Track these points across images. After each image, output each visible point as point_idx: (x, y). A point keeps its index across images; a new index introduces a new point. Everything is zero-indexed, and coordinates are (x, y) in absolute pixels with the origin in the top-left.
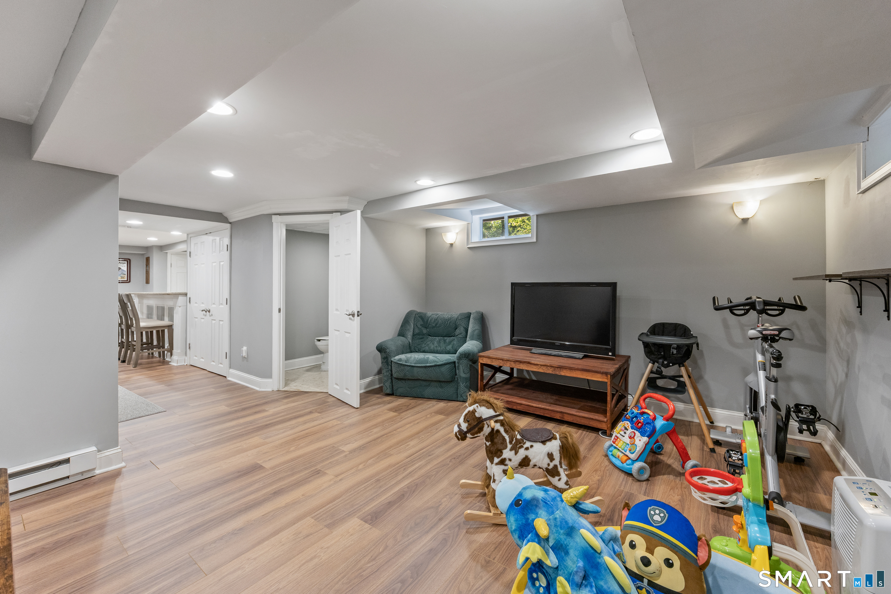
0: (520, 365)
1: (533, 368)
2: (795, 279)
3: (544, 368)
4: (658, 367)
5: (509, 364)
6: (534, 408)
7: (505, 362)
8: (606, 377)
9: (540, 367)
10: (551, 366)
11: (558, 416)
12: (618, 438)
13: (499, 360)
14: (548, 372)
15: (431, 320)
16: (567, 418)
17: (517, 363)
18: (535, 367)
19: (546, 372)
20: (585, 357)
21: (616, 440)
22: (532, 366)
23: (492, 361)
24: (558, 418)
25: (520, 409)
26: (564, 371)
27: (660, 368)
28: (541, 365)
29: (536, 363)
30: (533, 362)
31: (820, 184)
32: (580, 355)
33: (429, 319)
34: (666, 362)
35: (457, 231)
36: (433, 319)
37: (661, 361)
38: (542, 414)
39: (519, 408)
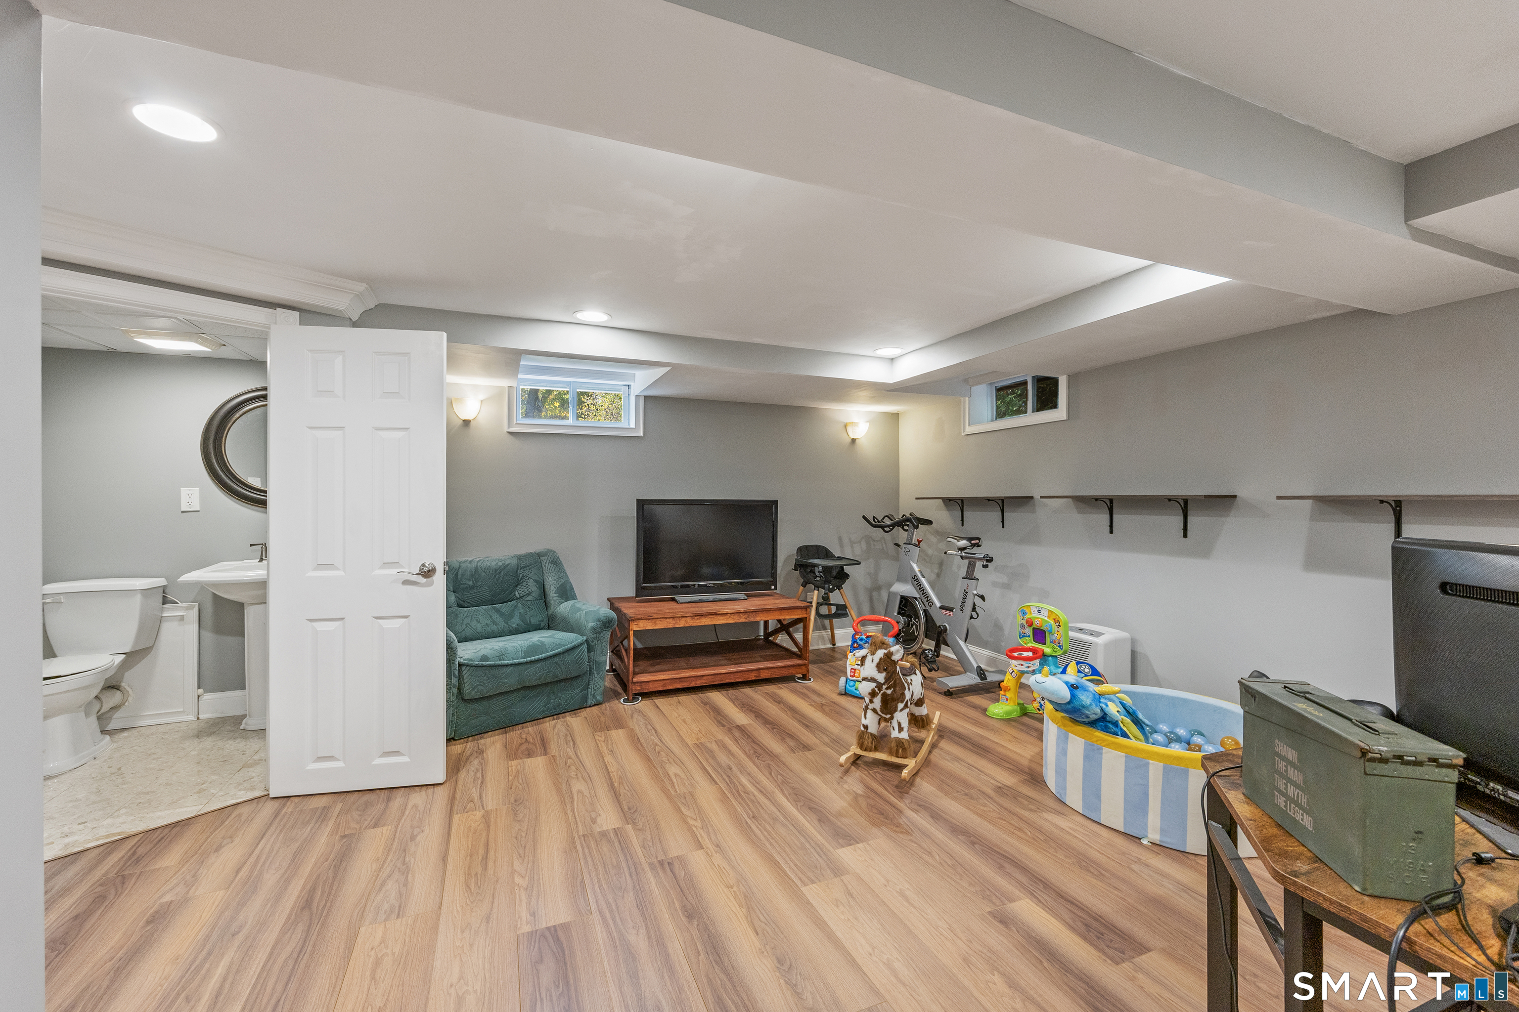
0: (701, 620)
1: (719, 620)
2: (916, 498)
3: (735, 617)
4: (825, 594)
5: (683, 622)
6: (724, 675)
7: (678, 619)
8: (805, 612)
9: (730, 617)
10: (745, 612)
11: (752, 677)
12: (855, 670)
13: (668, 620)
14: (740, 621)
15: (463, 575)
16: (764, 675)
17: (696, 618)
18: (722, 618)
19: (737, 621)
20: (749, 596)
21: (854, 672)
22: (718, 617)
23: (655, 623)
24: (753, 679)
25: (701, 683)
26: (761, 615)
27: (827, 594)
28: (730, 614)
29: (725, 611)
30: (721, 612)
31: (895, 417)
32: (741, 595)
33: (460, 571)
34: (831, 587)
35: (482, 397)
36: (466, 571)
37: (827, 586)
38: (732, 681)
39: (699, 683)
